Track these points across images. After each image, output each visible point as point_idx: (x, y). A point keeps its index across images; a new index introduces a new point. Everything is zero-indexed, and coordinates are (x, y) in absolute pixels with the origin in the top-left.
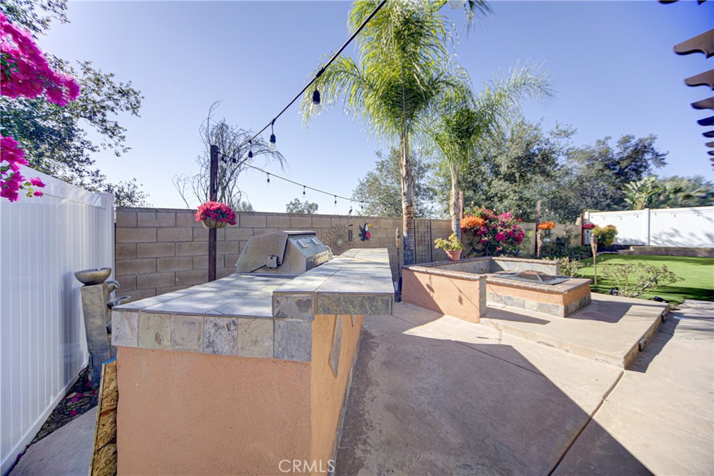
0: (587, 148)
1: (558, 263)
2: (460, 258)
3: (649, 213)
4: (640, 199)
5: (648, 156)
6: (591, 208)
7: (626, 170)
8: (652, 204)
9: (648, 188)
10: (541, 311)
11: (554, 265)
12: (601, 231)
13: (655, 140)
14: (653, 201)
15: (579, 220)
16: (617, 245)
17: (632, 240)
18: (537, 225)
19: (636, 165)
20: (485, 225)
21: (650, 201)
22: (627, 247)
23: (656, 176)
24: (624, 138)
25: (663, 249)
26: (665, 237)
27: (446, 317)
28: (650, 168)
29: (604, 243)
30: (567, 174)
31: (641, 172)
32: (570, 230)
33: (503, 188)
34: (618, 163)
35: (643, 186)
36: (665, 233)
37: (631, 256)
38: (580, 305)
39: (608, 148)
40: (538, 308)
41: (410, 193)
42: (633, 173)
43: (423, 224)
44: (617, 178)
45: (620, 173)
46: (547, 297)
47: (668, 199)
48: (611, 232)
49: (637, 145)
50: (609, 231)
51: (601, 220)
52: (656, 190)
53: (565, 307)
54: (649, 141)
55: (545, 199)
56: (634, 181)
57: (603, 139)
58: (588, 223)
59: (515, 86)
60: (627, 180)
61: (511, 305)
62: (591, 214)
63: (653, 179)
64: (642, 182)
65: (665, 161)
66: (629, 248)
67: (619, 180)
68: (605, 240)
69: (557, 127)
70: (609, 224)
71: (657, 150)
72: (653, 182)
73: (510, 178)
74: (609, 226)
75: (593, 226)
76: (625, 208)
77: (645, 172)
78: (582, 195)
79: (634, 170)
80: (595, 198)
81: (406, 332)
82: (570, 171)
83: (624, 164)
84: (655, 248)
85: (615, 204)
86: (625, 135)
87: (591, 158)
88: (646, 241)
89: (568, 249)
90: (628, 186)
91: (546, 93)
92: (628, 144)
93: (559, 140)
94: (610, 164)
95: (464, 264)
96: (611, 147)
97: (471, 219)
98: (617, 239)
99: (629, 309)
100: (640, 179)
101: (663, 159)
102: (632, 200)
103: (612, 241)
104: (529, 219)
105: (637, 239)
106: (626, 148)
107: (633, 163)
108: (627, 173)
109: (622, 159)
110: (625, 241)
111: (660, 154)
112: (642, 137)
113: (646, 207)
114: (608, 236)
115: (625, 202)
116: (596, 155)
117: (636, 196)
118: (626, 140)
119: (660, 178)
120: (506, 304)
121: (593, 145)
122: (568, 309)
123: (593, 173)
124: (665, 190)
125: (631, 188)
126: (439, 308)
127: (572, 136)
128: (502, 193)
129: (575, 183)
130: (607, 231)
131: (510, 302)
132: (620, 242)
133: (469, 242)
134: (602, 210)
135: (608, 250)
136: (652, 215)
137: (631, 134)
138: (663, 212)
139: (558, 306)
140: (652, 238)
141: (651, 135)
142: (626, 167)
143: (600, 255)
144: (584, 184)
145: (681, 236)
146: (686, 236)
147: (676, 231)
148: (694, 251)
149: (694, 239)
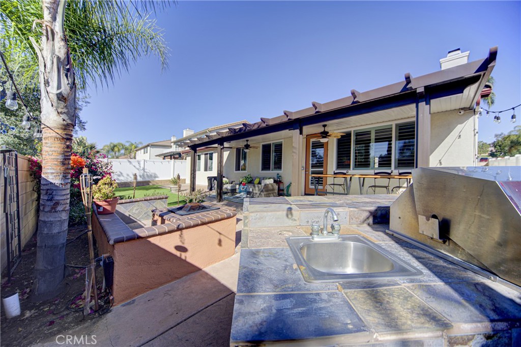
35: (81, 141)
64: (80, 139)
71: (81, 119)
101: (84, 126)
111: (82, 122)
145: (123, 176)
146: (125, 175)
147: (121, 173)
148: (128, 184)
149: (128, 177)
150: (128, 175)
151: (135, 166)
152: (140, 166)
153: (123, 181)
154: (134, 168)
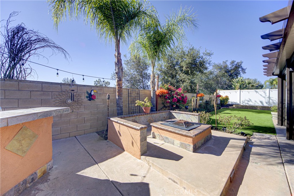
0: (219, 64)
1: (199, 115)
2: (150, 112)
3: (240, 91)
4: (237, 86)
5: (240, 69)
6: (220, 89)
7: (233, 74)
8: (241, 88)
9: (240, 81)
10: (182, 147)
11: (197, 115)
12: (223, 98)
13: (243, 63)
14: (242, 87)
15: (215, 93)
16: (229, 104)
17: (234, 102)
18: (197, 95)
19: (236, 72)
20: (168, 93)
21: (240, 87)
22: (232, 105)
23: (243, 78)
24: (232, 61)
25: (245, 106)
26: (246, 102)
27: (125, 152)
28: (241, 74)
29: (224, 103)
30: (211, 73)
31: (238, 75)
32: (211, 97)
33: (184, 77)
34: (230, 71)
35: (238, 80)
36: (246, 100)
37: (234, 109)
38: (204, 141)
39: (227, 65)
40: (180, 145)
41: (119, 73)
42: (235, 75)
43: (134, 92)
45: (231, 75)
46: (185, 139)
47: (246, 86)
48: (227, 99)
49: (236, 64)
50: (226, 98)
51: (223, 93)
52: (243, 82)
53: (194, 146)
54: (240, 63)
56: (235, 79)
57: (225, 61)
58: (218, 95)
59: (180, 20)
60: (233, 78)
61: (167, 143)
62: (220, 91)
63: (242, 78)
64: (238, 79)
65: (246, 72)
66: (233, 106)
67: (230, 78)
68: (224, 102)
69: (206, 51)
70: (226, 95)
71: (243, 67)
72: (241, 79)
73: (187, 73)
74: (226, 96)
75: (220, 96)
76: (232, 89)
77: (239, 76)
78: (217, 83)
79: (235, 74)
80: (222, 85)
81: (79, 173)
82: (212, 73)
83: (232, 72)
84: (242, 106)
85: (229, 87)
86: (232, 60)
87: (221, 69)
88: (239, 103)
89: (210, 106)
90: (233, 80)
91: (194, 25)
92: (234, 64)
93: (207, 57)
94: (227, 71)
95: (152, 115)
97: (162, 90)
98: (229, 102)
99: (229, 142)
100: (237, 78)
101: (245, 71)
102: (234, 86)
103: (227, 103)
104: (195, 92)
105: (236, 102)
106: (233, 66)
107: (235, 72)
108: (233, 75)
109: (231, 70)
110: (232, 103)
111: (244, 69)
112: (238, 62)
113: (239, 89)
114: (225, 100)
115: (232, 87)
116: (223, 67)
117: (236, 85)
118: (233, 62)
119: (244, 78)
120: (165, 142)
121: (222, 63)
122: (196, 146)
123: (221, 74)
124: (245, 83)
125: (234, 81)
126: (123, 147)
127: (212, 56)
128: (184, 80)
129: (214, 78)
131: (167, 141)
132: (230, 103)
133: (162, 102)
134: (224, 89)
135: (225, 107)
136: (241, 92)
137: (235, 60)
138: (245, 91)
139: (190, 145)
140: (241, 102)
141: (241, 61)
142: (233, 73)
144: (218, 78)
145: (252, 102)
146: (254, 102)
147: (250, 100)
148: (255, 107)
149: (256, 103)
150: (256, 101)
151: (261, 95)
152: (266, 95)
153: (251, 105)
154: (261, 96)
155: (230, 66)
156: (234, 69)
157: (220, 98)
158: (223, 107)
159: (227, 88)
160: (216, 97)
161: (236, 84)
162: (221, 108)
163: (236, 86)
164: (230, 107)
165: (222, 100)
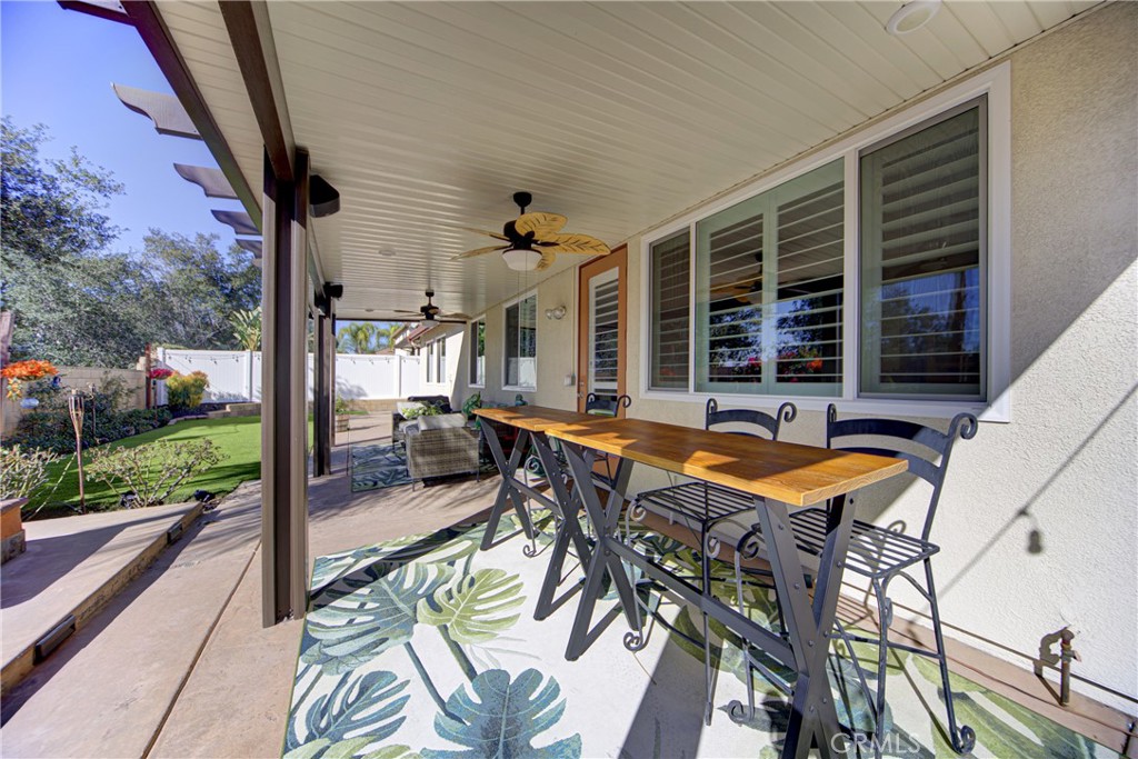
0: (182, 241)
3: (251, 357)
4: (252, 337)
7: (240, 293)
12: (182, 383)
15: (142, 360)
16: (209, 404)
17: (229, 394)
22: (221, 406)
29: (187, 402)
32: (116, 379)
35: (256, 318)
37: (226, 420)
39: (216, 252)
42: (248, 299)
44: (227, 302)
45: (231, 296)
48: (200, 383)
50: (196, 381)
51: (182, 363)
55: (69, 312)
56: (246, 310)
57: (207, 235)
58: (159, 367)
60: (238, 307)
62: (168, 351)
64: (255, 313)
66: (225, 408)
67: (228, 305)
68: (188, 398)
70: (196, 370)
74: (197, 374)
75: (168, 373)
76: (234, 347)
79: (250, 295)
83: (236, 283)
84: (258, 404)
85: (219, 340)
87: (188, 260)
88: (246, 394)
90: (238, 315)
94: (217, 279)
96: (220, 252)
98: (210, 394)
102: (243, 337)
103: (199, 398)
105: (236, 393)
106: (240, 261)
107: (249, 285)
108: (241, 297)
109: (233, 275)
110: (222, 396)
114: (193, 389)
115: (235, 338)
116: (197, 257)
117: (247, 332)
121: (192, 238)
123: (183, 284)
125: (241, 319)
129: (147, 294)
130: (192, 382)
132: (214, 399)
134: (202, 346)
135: (192, 414)
136: (256, 359)
140: (254, 392)
142: (241, 289)
143: (178, 422)
144: (166, 298)
155: (228, 260)
156: (243, 275)
157: (169, 381)
158: (181, 416)
159: (209, 340)
160: (148, 379)
161: (249, 330)
162: (173, 422)
163: (249, 335)
164: (210, 413)
165: (176, 390)
